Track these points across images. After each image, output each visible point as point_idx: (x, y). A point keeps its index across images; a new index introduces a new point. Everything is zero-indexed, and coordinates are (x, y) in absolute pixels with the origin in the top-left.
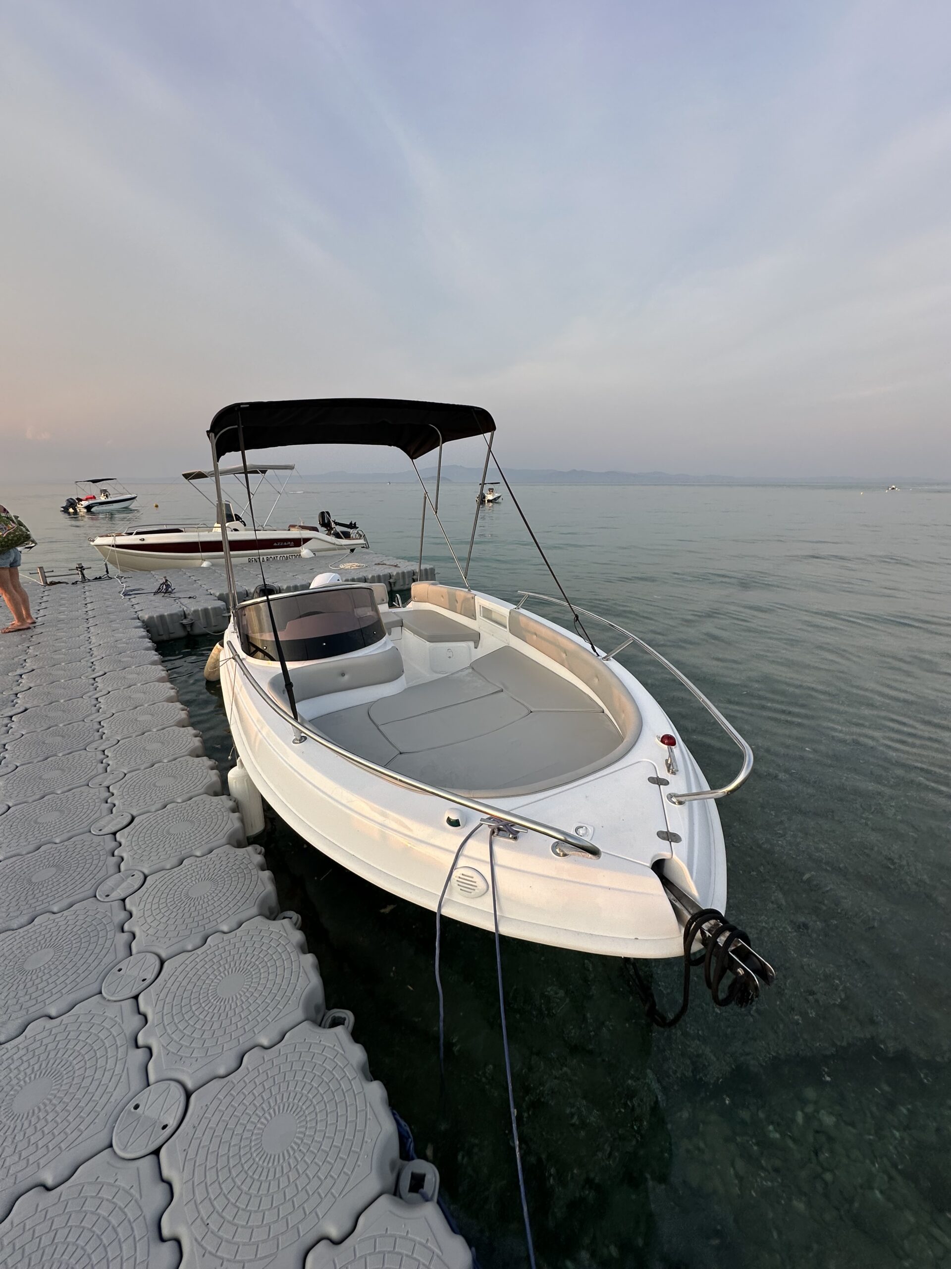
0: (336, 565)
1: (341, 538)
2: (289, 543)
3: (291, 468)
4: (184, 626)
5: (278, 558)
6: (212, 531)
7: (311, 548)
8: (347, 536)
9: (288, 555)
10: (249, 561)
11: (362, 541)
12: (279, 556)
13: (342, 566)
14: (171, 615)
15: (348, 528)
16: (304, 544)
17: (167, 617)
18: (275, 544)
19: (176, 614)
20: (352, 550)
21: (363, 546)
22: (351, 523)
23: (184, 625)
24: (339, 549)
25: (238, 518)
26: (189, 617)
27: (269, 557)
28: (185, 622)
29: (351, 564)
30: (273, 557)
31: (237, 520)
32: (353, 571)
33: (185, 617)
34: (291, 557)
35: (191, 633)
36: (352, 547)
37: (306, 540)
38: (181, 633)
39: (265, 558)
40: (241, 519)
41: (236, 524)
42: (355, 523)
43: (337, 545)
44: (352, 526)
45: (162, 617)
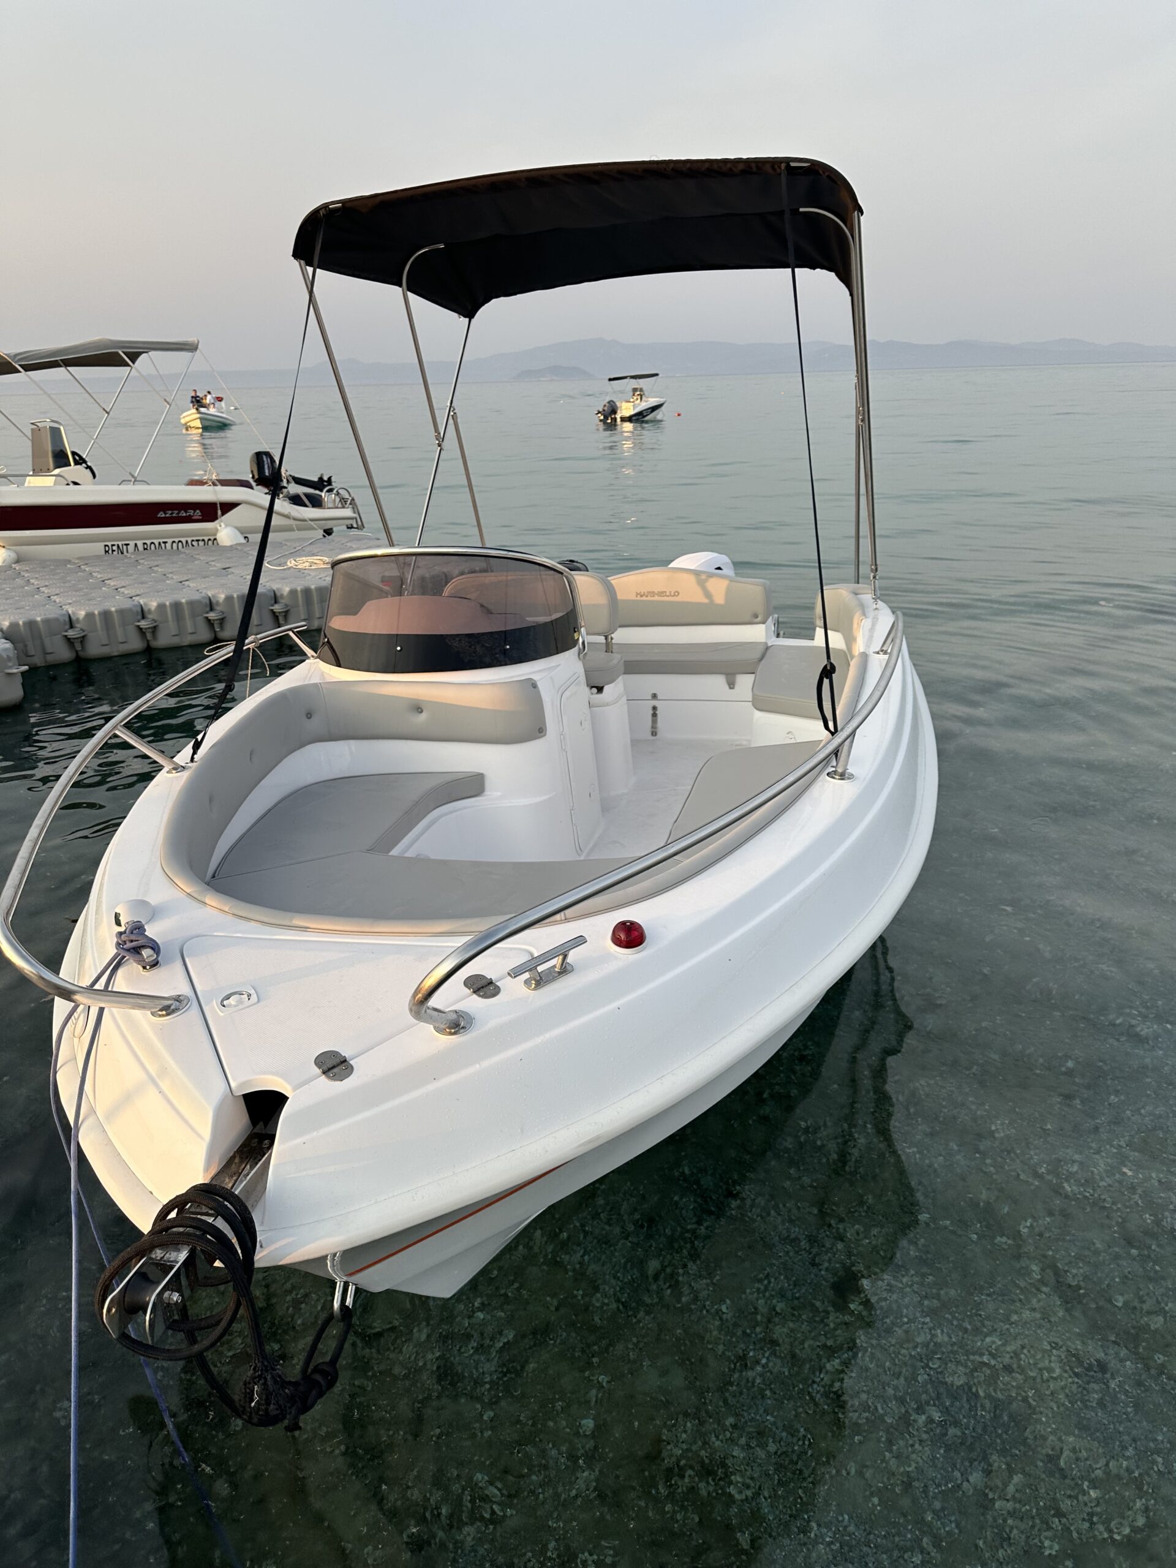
0: (282, 560)
1: (306, 506)
2: (191, 512)
3: (191, 347)
4: (69, 641)
5: (168, 546)
6: (23, 484)
7: (239, 525)
8: (316, 502)
9: (189, 540)
10: (106, 552)
11: (347, 512)
12: (170, 541)
13: (291, 563)
14: (47, 621)
15: (315, 488)
16: (223, 514)
17: (41, 626)
18: (161, 515)
19: (56, 620)
20: (328, 532)
21: (349, 522)
22: (321, 479)
23: (69, 639)
24: (299, 529)
25: (80, 461)
26: (78, 625)
27: (148, 542)
28: (71, 633)
29: (310, 559)
30: (156, 542)
31: (77, 463)
32: (313, 574)
33: (72, 627)
34: (195, 543)
35: (81, 654)
36: (328, 525)
37: (227, 507)
38: (64, 654)
39: (140, 544)
40: (85, 462)
41: (73, 471)
42: (330, 478)
43: (295, 519)
44: (322, 484)
45: (31, 624)
